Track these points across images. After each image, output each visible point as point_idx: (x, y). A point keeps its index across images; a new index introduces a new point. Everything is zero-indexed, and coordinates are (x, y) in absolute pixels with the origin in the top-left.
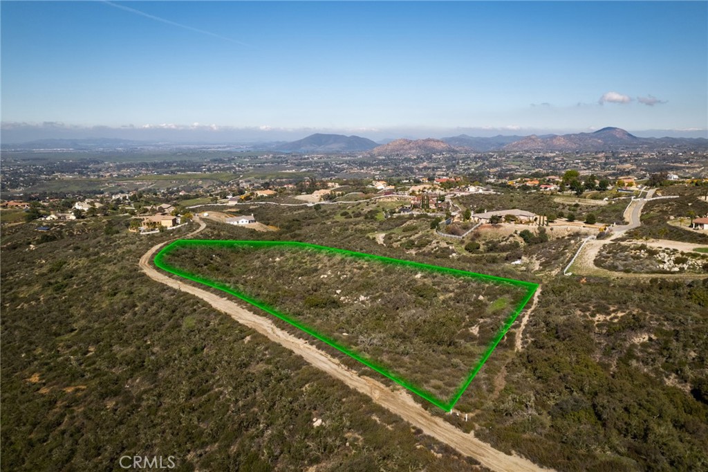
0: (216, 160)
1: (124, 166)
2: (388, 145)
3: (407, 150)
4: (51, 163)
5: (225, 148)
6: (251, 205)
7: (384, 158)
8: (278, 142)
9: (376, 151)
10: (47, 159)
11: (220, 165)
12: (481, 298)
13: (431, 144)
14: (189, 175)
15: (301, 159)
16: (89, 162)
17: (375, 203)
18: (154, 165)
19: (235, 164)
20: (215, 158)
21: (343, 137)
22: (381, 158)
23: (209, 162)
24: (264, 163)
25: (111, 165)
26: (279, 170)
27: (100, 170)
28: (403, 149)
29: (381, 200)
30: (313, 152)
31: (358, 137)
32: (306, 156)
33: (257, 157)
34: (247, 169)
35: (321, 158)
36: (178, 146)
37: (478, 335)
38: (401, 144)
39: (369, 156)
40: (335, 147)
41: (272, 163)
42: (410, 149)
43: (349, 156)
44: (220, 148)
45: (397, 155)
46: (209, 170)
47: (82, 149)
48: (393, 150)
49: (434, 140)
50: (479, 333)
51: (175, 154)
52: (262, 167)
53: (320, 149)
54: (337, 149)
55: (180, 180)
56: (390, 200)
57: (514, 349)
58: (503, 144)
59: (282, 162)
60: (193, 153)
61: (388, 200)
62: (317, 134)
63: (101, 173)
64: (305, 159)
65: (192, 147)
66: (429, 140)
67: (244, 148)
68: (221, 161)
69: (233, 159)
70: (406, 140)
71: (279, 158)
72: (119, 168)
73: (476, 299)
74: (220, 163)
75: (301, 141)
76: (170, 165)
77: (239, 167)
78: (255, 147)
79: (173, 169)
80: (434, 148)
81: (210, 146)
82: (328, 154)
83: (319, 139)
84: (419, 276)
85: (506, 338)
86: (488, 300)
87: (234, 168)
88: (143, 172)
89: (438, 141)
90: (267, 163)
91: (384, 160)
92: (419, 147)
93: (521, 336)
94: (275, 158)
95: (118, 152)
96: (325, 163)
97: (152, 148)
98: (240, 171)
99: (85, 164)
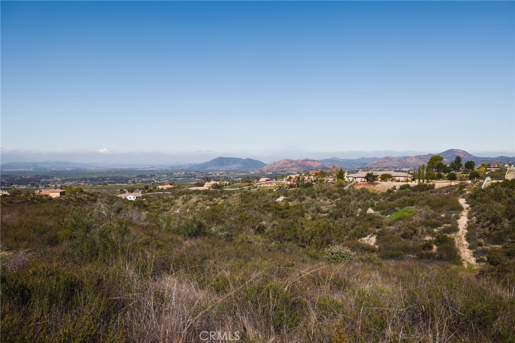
0: (141, 176)
1: (67, 180)
2: (275, 164)
3: (289, 168)
4: (13, 178)
5: (150, 168)
6: (150, 195)
7: (271, 173)
8: (190, 164)
9: (265, 169)
10: (11, 176)
11: (143, 179)
12: (370, 211)
13: (309, 163)
14: (117, 186)
15: (207, 175)
16: (41, 178)
17: (256, 188)
18: (92, 179)
19: (155, 178)
20: (140, 175)
21: (240, 159)
22: (269, 173)
23: (134, 178)
24: (178, 178)
25: (58, 179)
26: (188, 182)
27: (49, 183)
28: (286, 167)
29: (262, 186)
30: (216, 170)
31: (251, 160)
32: (211, 173)
33: (172, 174)
34: (163, 181)
35: (222, 174)
36: (113, 167)
37: (377, 247)
38: (285, 164)
39: (260, 172)
40: (234, 167)
41: (184, 178)
42: (292, 167)
43: (244, 172)
44: (146, 168)
45: (282, 171)
46: (134, 182)
47: (39, 169)
48: (278, 168)
49: (311, 161)
50: (377, 243)
51: (109, 172)
52: (176, 180)
53: (222, 169)
54: (236, 169)
55: (109, 189)
56: (269, 185)
57: (461, 264)
58: (366, 164)
59: (191, 177)
60: (124, 171)
61: (268, 185)
62: (220, 158)
63: (49, 185)
64: (209, 174)
65: (124, 168)
66: (307, 160)
67: (164, 168)
68: (145, 177)
69: (154, 175)
70: (289, 160)
71: (190, 174)
72: (63, 181)
73: (364, 214)
74: (143, 178)
75: (207, 163)
76: (104, 179)
77: (157, 180)
78: (172, 167)
79: (106, 182)
80: (310, 166)
81: (138, 167)
82: (227, 172)
83: (221, 161)
84: (281, 199)
85: (435, 247)
86: (382, 214)
87: (153, 181)
88: (82, 184)
89: (314, 161)
90: (179, 177)
91: (271, 175)
92: (299, 165)
93: (465, 243)
94: (186, 174)
95: (66, 171)
96: (225, 177)
97: (93, 168)
98: (157, 183)
99: (38, 178)
